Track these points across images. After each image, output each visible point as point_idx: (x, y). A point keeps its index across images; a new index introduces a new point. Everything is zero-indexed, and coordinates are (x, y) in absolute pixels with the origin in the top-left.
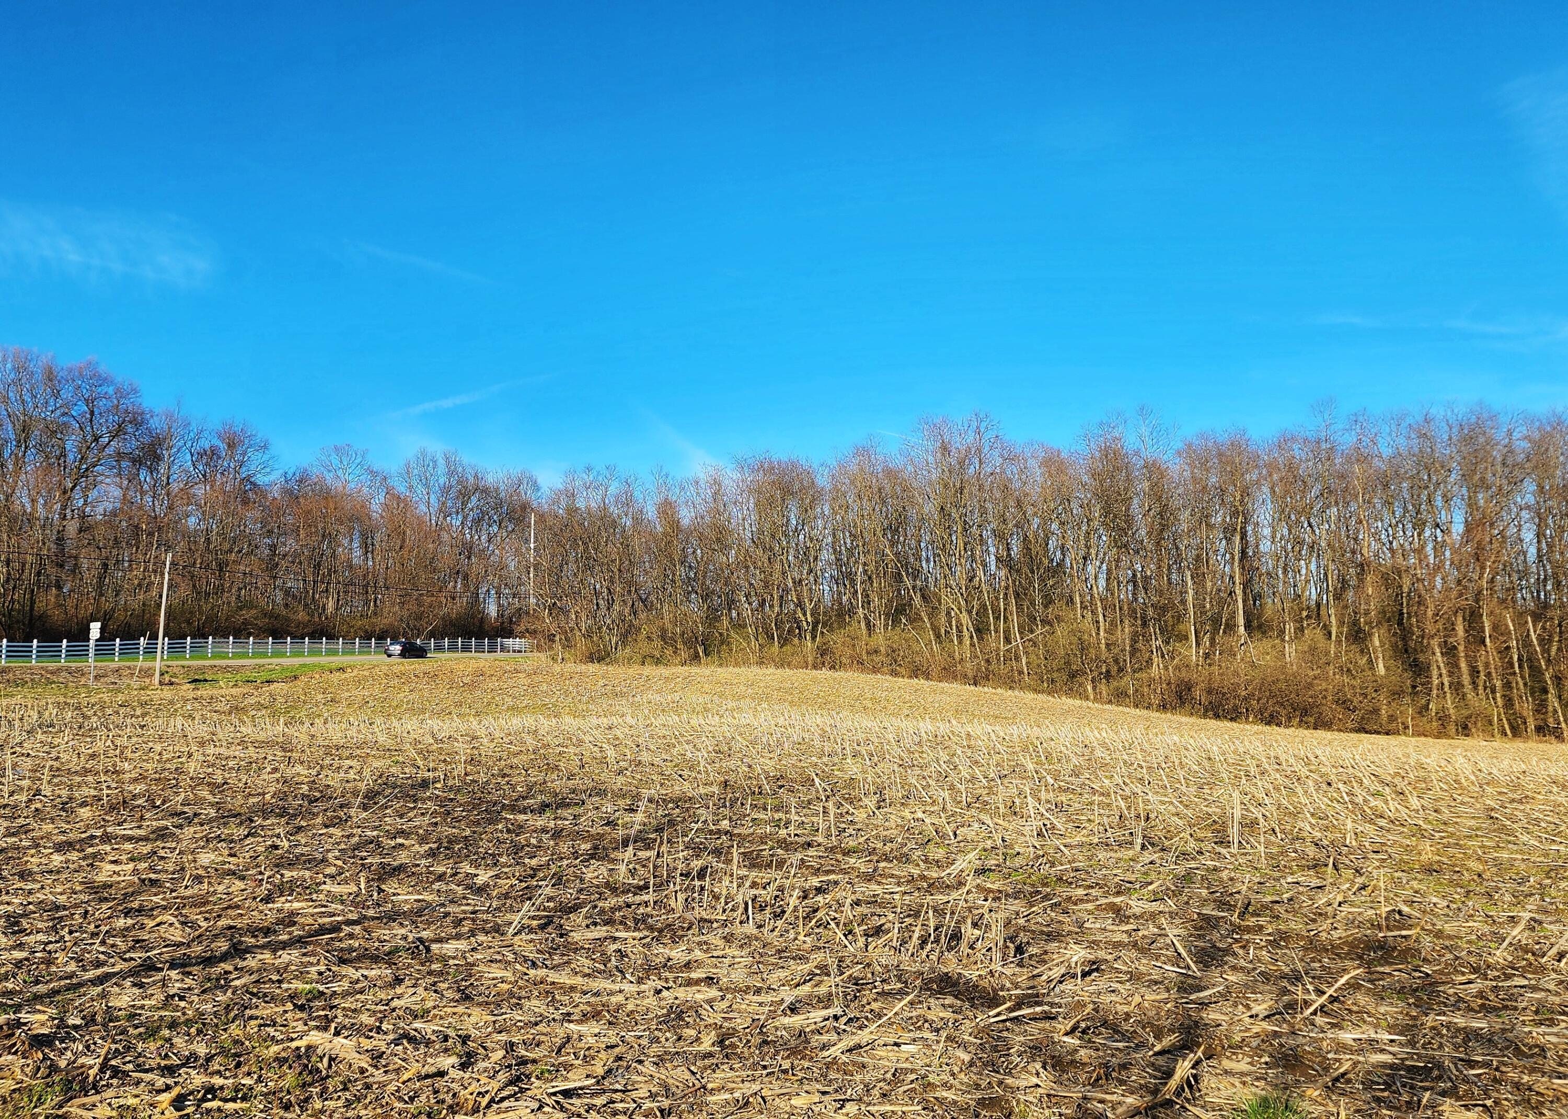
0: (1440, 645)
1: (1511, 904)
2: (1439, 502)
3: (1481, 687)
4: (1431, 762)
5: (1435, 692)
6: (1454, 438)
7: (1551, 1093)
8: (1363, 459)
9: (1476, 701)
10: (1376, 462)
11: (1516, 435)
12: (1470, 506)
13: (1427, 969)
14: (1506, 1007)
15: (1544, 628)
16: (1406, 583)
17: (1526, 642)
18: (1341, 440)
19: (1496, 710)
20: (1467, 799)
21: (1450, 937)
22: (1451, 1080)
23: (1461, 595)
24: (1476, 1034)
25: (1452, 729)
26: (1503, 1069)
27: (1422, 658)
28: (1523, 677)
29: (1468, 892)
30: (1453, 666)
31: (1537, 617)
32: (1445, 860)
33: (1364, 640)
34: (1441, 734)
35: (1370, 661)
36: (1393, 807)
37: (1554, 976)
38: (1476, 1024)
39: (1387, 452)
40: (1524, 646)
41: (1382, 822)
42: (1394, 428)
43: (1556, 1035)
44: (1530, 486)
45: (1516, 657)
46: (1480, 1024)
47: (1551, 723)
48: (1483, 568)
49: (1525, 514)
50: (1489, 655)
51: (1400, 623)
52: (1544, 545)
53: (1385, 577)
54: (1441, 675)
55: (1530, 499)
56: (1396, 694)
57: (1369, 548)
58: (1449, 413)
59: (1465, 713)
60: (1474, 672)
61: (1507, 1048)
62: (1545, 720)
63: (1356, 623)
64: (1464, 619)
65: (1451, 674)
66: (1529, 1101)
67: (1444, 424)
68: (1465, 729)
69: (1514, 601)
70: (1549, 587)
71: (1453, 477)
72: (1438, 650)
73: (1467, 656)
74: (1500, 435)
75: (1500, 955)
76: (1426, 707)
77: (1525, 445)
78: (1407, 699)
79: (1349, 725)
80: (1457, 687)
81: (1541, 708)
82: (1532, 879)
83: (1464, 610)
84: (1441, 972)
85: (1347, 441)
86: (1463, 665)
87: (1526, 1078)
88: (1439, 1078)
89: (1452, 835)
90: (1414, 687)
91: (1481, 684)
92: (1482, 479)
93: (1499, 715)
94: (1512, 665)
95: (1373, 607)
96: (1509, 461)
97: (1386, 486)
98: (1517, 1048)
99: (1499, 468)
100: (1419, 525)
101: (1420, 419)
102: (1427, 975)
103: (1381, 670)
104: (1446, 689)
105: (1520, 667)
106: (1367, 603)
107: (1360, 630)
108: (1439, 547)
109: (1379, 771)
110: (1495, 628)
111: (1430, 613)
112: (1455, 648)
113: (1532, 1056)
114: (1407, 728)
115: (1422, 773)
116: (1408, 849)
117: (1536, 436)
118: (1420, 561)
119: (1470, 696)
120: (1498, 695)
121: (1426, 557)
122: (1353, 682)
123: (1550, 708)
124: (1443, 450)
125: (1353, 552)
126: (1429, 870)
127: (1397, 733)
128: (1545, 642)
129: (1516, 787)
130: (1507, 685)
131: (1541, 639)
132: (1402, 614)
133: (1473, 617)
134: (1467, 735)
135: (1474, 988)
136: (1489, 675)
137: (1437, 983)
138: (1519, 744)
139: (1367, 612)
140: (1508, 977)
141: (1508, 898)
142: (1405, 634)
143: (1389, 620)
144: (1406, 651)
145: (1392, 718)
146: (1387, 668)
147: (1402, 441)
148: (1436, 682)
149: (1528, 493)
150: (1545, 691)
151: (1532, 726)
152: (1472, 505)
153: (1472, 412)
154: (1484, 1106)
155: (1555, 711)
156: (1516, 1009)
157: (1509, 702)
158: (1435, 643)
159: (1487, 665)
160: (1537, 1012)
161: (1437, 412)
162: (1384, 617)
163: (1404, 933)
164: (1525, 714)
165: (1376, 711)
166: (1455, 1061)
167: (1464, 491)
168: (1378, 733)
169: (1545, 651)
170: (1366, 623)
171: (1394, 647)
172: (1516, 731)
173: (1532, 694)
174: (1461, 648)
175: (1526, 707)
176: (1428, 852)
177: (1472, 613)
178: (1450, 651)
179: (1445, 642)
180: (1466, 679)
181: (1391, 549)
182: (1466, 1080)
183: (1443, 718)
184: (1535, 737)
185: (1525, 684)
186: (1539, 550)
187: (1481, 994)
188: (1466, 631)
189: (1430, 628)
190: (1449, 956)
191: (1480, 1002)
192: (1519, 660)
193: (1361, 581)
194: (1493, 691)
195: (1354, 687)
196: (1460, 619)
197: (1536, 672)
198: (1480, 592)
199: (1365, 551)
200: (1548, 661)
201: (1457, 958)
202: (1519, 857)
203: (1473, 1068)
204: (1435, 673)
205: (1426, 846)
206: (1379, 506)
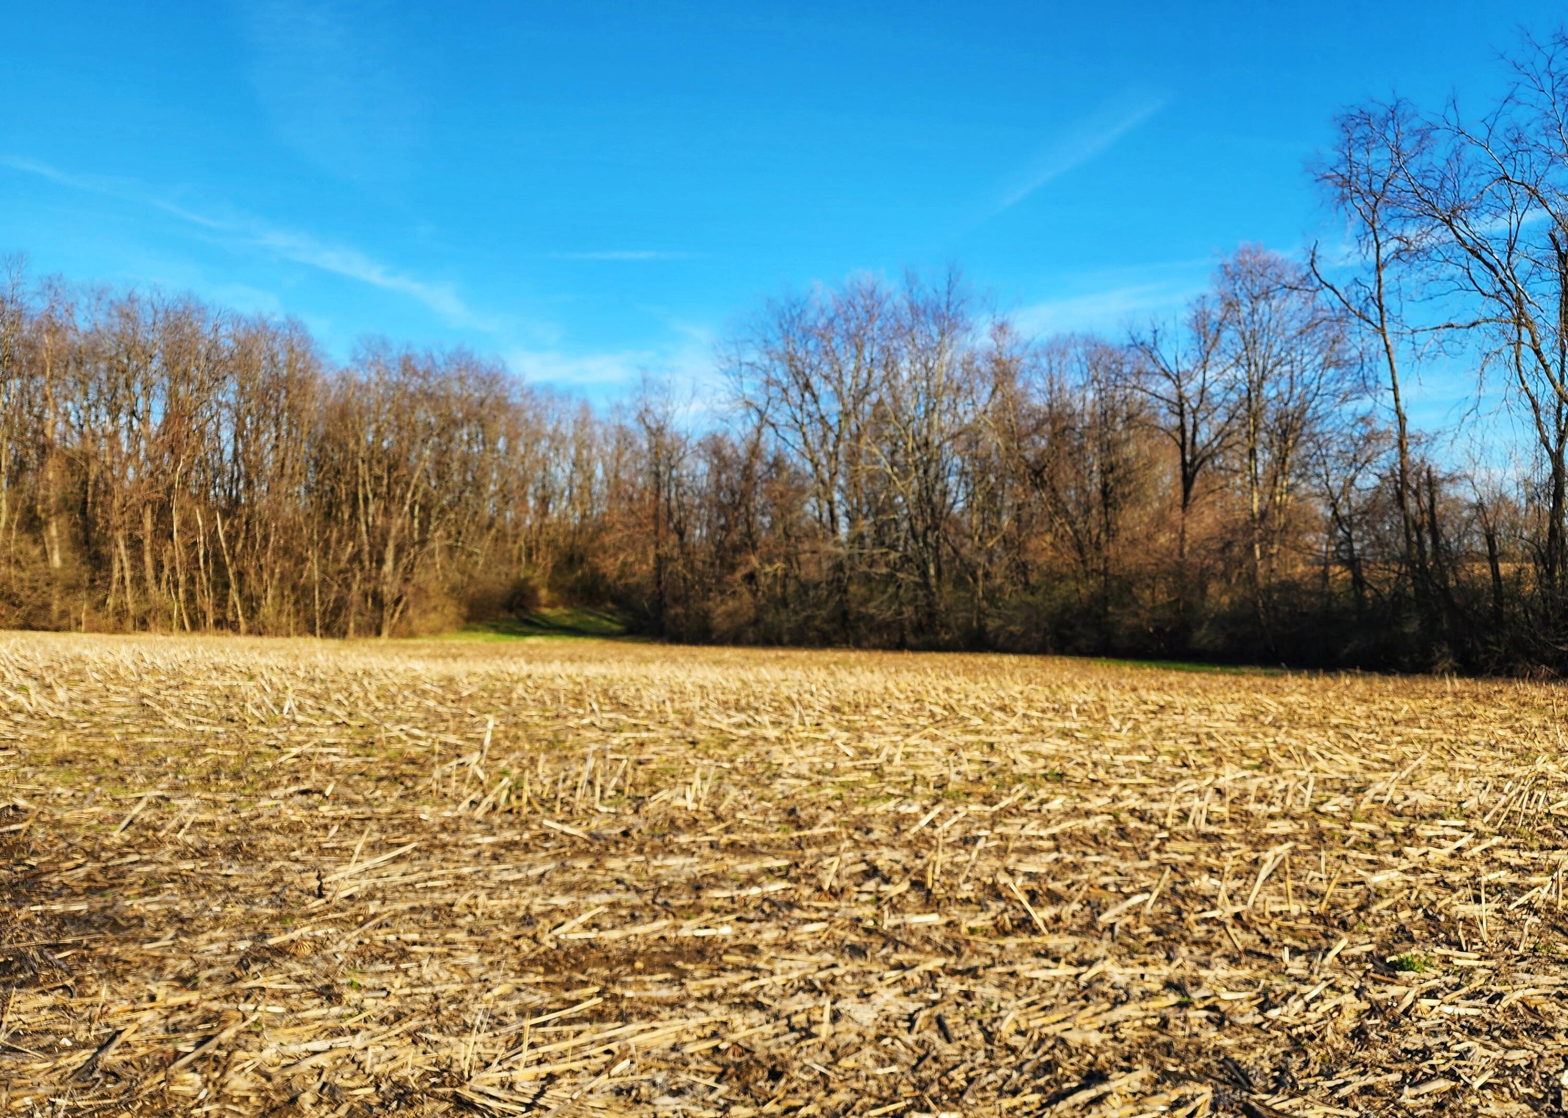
0: (124, 538)
1: (144, 785)
2: (138, 387)
3: (164, 584)
4: (91, 654)
5: (114, 586)
6: (159, 325)
7: (138, 959)
8: (54, 330)
9: (158, 595)
10: (71, 336)
11: (222, 331)
12: (170, 396)
13: (33, 861)
14: (112, 886)
15: (232, 525)
16: (94, 470)
17: (213, 537)
18: (32, 304)
19: (177, 607)
20: (122, 689)
21: (68, 826)
22: (32, 968)
23: (151, 487)
24: (74, 918)
25: (129, 624)
26: (93, 945)
27: (104, 550)
28: (207, 573)
29: (100, 779)
30: (137, 559)
31: (226, 514)
32: (83, 750)
33: (40, 528)
34: (118, 629)
35: (44, 553)
36: (37, 700)
37: (170, 847)
38: (74, 908)
39: (83, 326)
40: (211, 542)
41: (19, 718)
42: (93, 301)
43: (159, 902)
44: (232, 385)
45: (201, 553)
46: (81, 907)
47: (230, 616)
48: (177, 461)
49: (224, 411)
50: (176, 550)
51: (83, 512)
52: (240, 446)
53: (70, 461)
54: (122, 569)
55: (231, 398)
56: (71, 588)
57: (55, 430)
58: (155, 296)
59: (145, 607)
60: (159, 566)
61: (103, 925)
62: (224, 615)
63: (30, 509)
64: (153, 512)
65: (133, 567)
66: (114, 972)
67: (149, 307)
68: (143, 624)
69: (207, 498)
70: (241, 486)
71: (155, 365)
72: (121, 544)
73: (152, 550)
74: (207, 329)
75: (117, 836)
76: (104, 602)
77: (230, 343)
78: (84, 594)
79: (13, 622)
80: (139, 581)
81: (221, 602)
82: (169, 760)
83: (153, 503)
84: (50, 862)
85: (38, 305)
86: (148, 559)
87: (115, 950)
88: (21, 970)
89: (96, 725)
90: (92, 581)
91: (165, 577)
92: (185, 373)
93: (180, 609)
94: (197, 559)
95: (52, 493)
96: (214, 357)
97: (80, 363)
98: (115, 923)
99: (202, 362)
100: (114, 412)
101: (124, 297)
102: (32, 867)
103: (56, 560)
104: (127, 582)
105: (206, 562)
106: (47, 488)
107: (36, 518)
108: (135, 438)
109: (29, 665)
110: (185, 523)
111: (116, 504)
112: (141, 541)
113: (129, 927)
114: (79, 623)
115: (79, 666)
116: (42, 743)
117: (241, 336)
118: (112, 448)
119: (153, 590)
120: (180, 590)
121: (119, 444)
122: (22, 575)
123: (230, 603)
124: (146, 335)
125: (35, 432)
126: (62, 761)
127: (68, 629)
128: (231, 538)
129: (177, 674)
130: (191, 580)
131: (228, 537)
132: (85, 502)
133: (163, 511)
134: (145, 630)
135: (81, 872)
136: (173, 569)
137: (42, 874)
138: (197, 638)
139: (45, 499)
140: (122, 855)
141: (141, 779)
142: (88, 524)
143: (71, 509)
144: (87, 543)
145: (64, 614)
146: (64, 560)
147: (101, 318)
148: (116, 575)
149: (229, 392)
150: (227, 586)
151: (211, 620)
152: (172, 395)
153: (180, 300)
154: (64, 987)
155: (235, 605)
156: (121, 885)
157: (191, 597)
158: (119, 536)
159: (172, 559)
160: (144, 885)
161: (144, 293)
162: (65, 505)
163: (14, 827)
164: (205, 608)
165: (46, 606)
166: (40, 949)
167: (166, 380)
168: (45, 629)
169: (231, 547)
170: (43, 510)
171: (74, 538)
172: (195, 625)
173: (214, 589)
174: (147, 542)
175: (207, 603)
176: (64, 743)
177: (162, 507)
178: (135, 544)
179: (131, 535)
180: (150, 573)
181: (81, 434)
182: (50, 966)
183: (121, 613)
184: (213, 630)
185: (208, 580)
186: (236, 450)
187: (89, 877)
188: (155, 525)
189: (116, 520)
190: (62, 845)
191: (85, 885)
192: (206, 555)
193: (42, 464)
194: (176, 586)
195: (22, 580)
196: (148, 512)
197: (220, 568)
198: (171, 486)
199: (48, 431)
200: (233, 557)
201: (70, 845)
202: (162, 739)
203: (60, 951)
204: (116, 566)
205: (63, 737)
206: (71, 385)
